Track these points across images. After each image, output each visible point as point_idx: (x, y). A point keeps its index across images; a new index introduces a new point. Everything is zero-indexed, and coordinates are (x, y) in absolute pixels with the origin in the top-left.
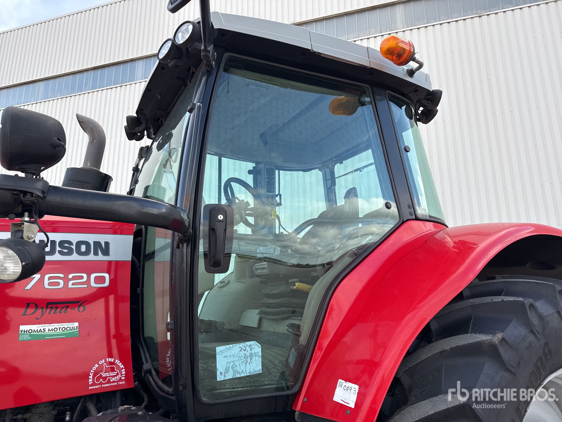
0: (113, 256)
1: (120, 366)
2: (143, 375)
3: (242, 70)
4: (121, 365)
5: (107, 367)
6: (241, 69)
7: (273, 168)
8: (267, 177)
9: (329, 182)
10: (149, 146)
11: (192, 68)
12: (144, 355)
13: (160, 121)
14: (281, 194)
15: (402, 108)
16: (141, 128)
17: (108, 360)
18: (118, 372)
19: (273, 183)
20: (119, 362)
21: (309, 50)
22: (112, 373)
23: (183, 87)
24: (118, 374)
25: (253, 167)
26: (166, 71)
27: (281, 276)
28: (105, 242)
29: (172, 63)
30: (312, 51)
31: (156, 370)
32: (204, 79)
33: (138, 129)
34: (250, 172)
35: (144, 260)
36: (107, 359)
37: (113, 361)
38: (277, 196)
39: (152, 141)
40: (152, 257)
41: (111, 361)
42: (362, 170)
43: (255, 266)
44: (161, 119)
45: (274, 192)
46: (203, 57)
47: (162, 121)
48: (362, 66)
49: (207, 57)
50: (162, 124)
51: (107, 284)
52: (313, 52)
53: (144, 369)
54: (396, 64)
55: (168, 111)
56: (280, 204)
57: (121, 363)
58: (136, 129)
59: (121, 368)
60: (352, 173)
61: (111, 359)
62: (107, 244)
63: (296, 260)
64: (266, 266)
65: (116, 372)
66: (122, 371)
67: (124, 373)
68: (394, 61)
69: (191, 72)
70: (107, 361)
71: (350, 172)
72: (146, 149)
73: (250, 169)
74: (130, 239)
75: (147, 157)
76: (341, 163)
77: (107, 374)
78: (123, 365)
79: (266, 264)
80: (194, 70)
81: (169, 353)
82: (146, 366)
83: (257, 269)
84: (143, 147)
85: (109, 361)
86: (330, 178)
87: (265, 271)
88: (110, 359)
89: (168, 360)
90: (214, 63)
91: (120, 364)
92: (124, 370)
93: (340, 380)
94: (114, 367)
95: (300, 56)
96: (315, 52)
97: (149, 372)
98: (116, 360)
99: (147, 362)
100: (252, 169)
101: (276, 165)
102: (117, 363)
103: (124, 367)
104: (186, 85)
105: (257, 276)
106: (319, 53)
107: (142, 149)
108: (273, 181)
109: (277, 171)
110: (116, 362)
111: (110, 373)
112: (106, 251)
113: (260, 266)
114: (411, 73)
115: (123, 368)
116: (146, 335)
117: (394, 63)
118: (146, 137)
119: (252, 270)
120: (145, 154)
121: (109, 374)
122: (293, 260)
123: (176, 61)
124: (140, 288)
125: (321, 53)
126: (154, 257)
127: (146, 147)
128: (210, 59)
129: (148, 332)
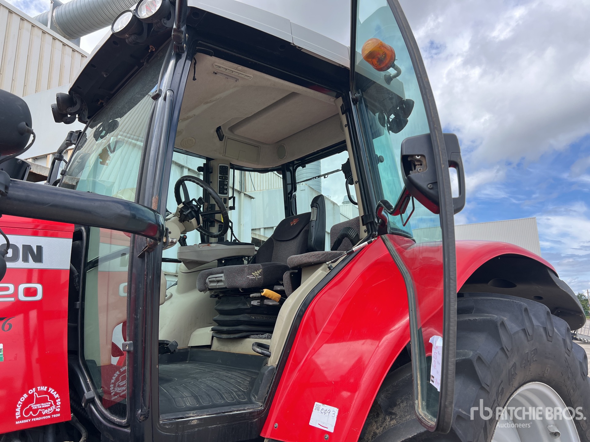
0: (47, 264)
1: (54, 395)
2: (83, 405)
3: (213, 56)
4: (56, 394)
5: (38, 397)
6: (211, 56)
7: (227, 167)
8: (219, 176)
9: (289, 187)
10: (81, 131)
11: (150, 47)
12: (84, 382)
13: (99, 103)
14: (235, 197)
15: (376, 114)
16: (73, 110)
17: (40, 388)
18: (52, 403)
19: (227, 183)
20: (53, 390)
21: (290, 43)
22: (44, 404)
23: (137, 67)
24: (51, 405)
25: (204, 164)
26: (119, 46)
27: (240, 290)
28: (37, 246)
29: (130, 39)
30: (292, 44)
31: (100, 398)
32: (172, 62)
33: (71, 110)
34: (200, 169)
35: (85, 267)
36: (38, 388)
37: (46, 390)
38: (230, 198)
39: (85, 125)
40: (95, 265)
41: (43, 390)
42: (326, 176)
43: (209, 278)
44: (101, 101)
45: (227, 194)
46: (173, 38)
47: (102, 103)
48: (343, 67)
49: (178, 38)
50: (102, 106)
51: (39, 296)
52: (294, 46)
53: (85, 397)
54: (376, 69)
55: (112, 92)
56: (233, 208)
57: (56, 392)
58: (69, 110)
59: (56, 398)
60: (316, 178)
61: (44, 387)
62: (39, 248)
63: (259, 273)
64: (223, 279)
65: (50, 403)
66: (57, 401)
67: (59, 403)
68: (374, 65)
69: (149, 51)
70: (39, 390)
71: (313, 178)
72: (77, 134)
73: (200, 166)
74: (69, 242)
75: (79, 145)
76: (304, 167)
77: (38, 405)
78: (57, 395)
79: (223, 276)
80: (153, 49)
81: (114, 379)
82: (88, 394)
83: (211, 282)
84: (74, 132)
85: (41, 390)
86: (291, 183)
87: (221, 285)
88: (42, 387)
89: (113, 388)
90: (185, 45)
91: (54, 393)
92: (59, 400)
93: (316, 403)
94: (47, 397)
95: (279, 49)
96: (295, 46)
97: (92, 401)
98: (50, 388)
99: (89, 390)
100: (202, 166)
101: (230, 163)
102: (51, 392)
103: (59, 397)
104: (141, 65)
105: (210, 289)
106: (299, 47)
107: (71, 134)
108: (227, 181)
109: (231, 171)
110: (49, 391)
111: (42, 404)
112: (38, 258)
113: (215, 278)
114: (389, 79)
115: (57, 398)
116: (86, 359)
117: (374, 67)
118: (77, 119)
119: (205, 283)
120: (76, 140)
121: (40, 405)
122: (255, 272)
123: (135, 37)
124: (79, 302)
125: (302, 48)
126: (98, 265)
127: (77, 132)
128: (182, 40)
129: (89, 355)
